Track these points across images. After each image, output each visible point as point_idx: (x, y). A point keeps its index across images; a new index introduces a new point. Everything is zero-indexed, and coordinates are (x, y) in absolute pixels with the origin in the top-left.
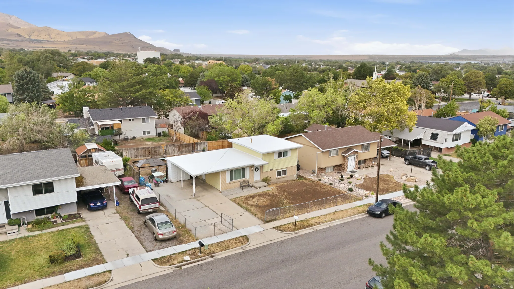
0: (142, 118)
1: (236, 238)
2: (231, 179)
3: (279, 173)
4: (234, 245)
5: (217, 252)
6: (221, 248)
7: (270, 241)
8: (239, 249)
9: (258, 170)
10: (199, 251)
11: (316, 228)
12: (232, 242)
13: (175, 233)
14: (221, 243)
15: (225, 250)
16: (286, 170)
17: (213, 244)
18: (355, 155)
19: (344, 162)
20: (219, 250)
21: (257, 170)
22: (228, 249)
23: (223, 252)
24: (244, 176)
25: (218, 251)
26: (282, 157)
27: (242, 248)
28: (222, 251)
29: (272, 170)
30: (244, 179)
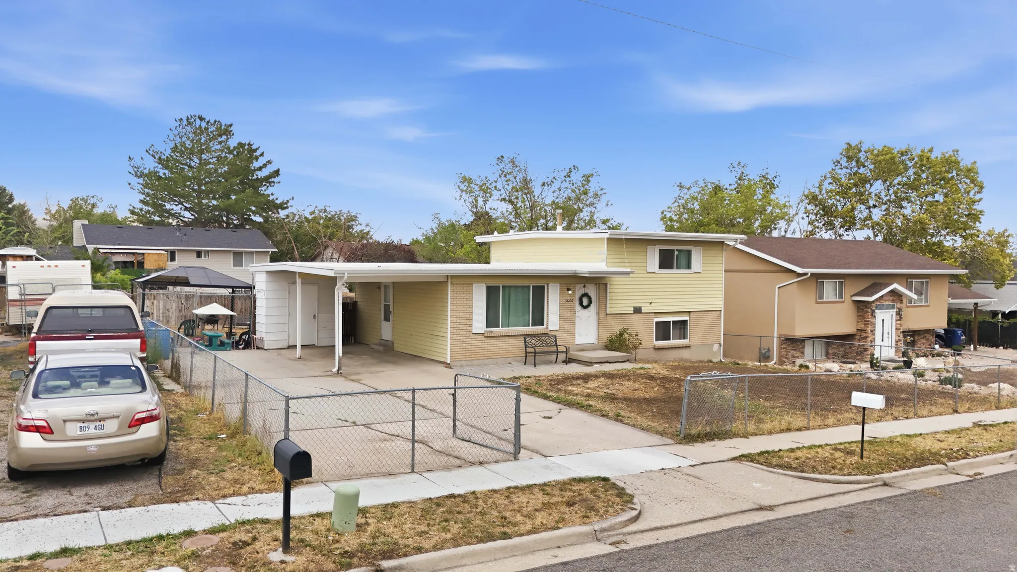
0: (235, 253)
1: (545, 484)
2: (492, 321)
3: (663, 331)
4: (541, 518)
5: (419, 550)
6: (455, 528)
7: (761, 509)
8: (582, 539)
9: (590, 302)
10: (280, 535)
11: (965, 468)
12: (522, 499)
13: (150, 430)
14: (448, 503)
15: (481, 541)
16: (685, 322)
17: (394, 505)
18: (893, 308)
19: (862, 326)
20: (436, 536)
21: (585, 301)
22: (505, 536)
23: (464, 549)
24: (539, 320)
25: (426, 544)
26: (675, 271)
27: (596, 537)
28: (456, 542)
29: (638, 310)
30: (538, 329)
